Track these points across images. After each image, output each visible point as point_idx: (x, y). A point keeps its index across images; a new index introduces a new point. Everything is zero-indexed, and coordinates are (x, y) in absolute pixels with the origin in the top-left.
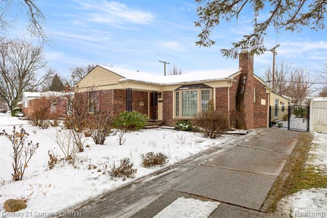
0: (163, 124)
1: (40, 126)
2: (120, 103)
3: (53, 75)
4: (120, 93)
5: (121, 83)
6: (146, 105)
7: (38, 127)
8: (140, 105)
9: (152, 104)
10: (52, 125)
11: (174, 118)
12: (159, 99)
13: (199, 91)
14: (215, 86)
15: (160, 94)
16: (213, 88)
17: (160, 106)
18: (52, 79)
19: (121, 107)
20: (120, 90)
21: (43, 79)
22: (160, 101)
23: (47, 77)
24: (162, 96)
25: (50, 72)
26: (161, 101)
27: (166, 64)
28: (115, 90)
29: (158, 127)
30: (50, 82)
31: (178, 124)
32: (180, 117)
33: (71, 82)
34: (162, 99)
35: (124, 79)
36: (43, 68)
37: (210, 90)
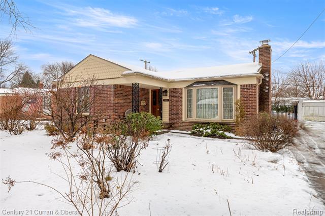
0: (170, 126)
1: (11, 130)
2: (121, 101)
3: (24, 72)
4: (120, 89)
5: (125, 76)
6: (147, 105)
7: (8, 131)
8: (142, 104)
9: (154, 103)
10: (28, 129)
11: (184, 119)
12: (164, 98)
13: (220, 88)
14: (239, 83)
15: (166, 91)
16: (237, 85)
17: (166, 106)
18: (22, 75)
19: (122, 106)
20: (121, 86)
21: (12, 75)
22: (164, 100)
23: (16, 73)
24: (168, 94)
25: (21, 68)
26: (168, 100)
27: (147, 63)
28: (115, 86)
29: (168, 132)
30: (20, 79)
31: (196, 128)
32: (194, 118)
33: (43, 79)
34: (168, 98)
35: (130, 72)
36: (13, 64)
37: (234, 88)
